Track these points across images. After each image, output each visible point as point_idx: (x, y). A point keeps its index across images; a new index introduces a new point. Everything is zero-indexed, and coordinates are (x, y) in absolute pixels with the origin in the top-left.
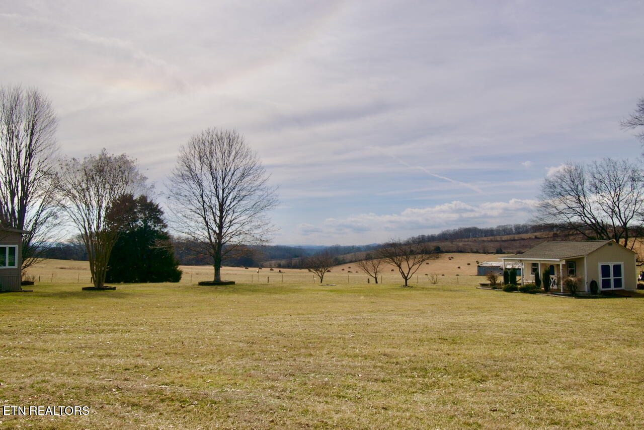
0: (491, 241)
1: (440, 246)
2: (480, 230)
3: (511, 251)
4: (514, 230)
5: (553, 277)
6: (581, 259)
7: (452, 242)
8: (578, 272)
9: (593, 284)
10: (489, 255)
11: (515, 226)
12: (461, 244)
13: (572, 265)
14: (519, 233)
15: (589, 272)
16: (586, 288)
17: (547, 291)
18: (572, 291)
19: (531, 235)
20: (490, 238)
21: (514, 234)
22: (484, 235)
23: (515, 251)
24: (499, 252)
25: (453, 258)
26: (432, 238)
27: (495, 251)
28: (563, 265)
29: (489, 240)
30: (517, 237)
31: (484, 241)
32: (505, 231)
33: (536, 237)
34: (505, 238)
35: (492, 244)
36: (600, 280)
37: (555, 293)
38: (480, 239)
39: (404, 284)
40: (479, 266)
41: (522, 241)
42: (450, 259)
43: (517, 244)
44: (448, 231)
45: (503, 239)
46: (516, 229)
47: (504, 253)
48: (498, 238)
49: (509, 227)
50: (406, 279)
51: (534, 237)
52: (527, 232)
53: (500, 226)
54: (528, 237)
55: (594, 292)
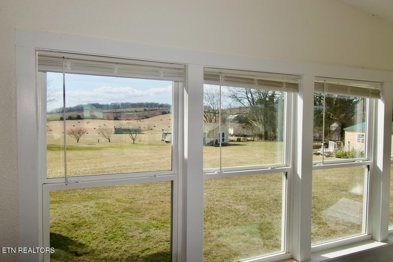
1: (80, 115)
4: (120, 106)
6: (213, 131)
8: (211, 136)
9: (217, 141)
10: (110, 121)
15: (215, 136)
16: (214, 142)
19: (132, 109)
21: (121, 108)
23: (125, 118)
24: (116, 119)
25: (89, 122)
28: (208, 133)
29: (109, 112)
30: (124, 110)
31: (106, 112)
35: (111, 114)
36: (218, 138)
39: (133, 143)
40: (115, 128)
41: (128, 113)
42: (88, 123)
43: (125, 114)
45: (117, 111)
47: (119, 120)
50: (134, 140)
51: (134, 111)
54: (131, 111)
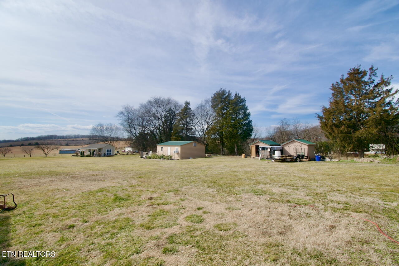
0: (63, 141)
1: (38, 142)
2: (58, 136)
3: (72, 145)
5: (95, 153)
6: (102, 148)
7: (44, 140)
8: (101, 151)
9: (105, 154)
11: (74, 135)
12: (49, 142)
13: (100, 150)
14: (75, 138)
15: (104, 151)
16: (103, 155)
17: (93, 156)
18: (100, 156)
19: (81, 139)
20: (63, 140)
21: (73, 138)
22: (59, 138)
23: (74, 144)
24: (67, 145)
26: (33, 139)
27: (65, 145)
28: (98, 150)
30: (75, 139)
31: (60, 141)
32: (70, 137)
33: (83, 140)
34: (69, 140)
35: (63, 142)
36: (106, 153)
37: (96, 156)
38: (58, 140)
39: (45, 156)
40: (60, 151)
41: (77, 141)
43: (74, 142)
44: (41, 136)
46: (74, 137)
47: (69, 145)
48: (67, 140)
49: (71, 135)
50: (46, 155)
52: (78, 137)
53: (67, 135)
55: (105, 156)
